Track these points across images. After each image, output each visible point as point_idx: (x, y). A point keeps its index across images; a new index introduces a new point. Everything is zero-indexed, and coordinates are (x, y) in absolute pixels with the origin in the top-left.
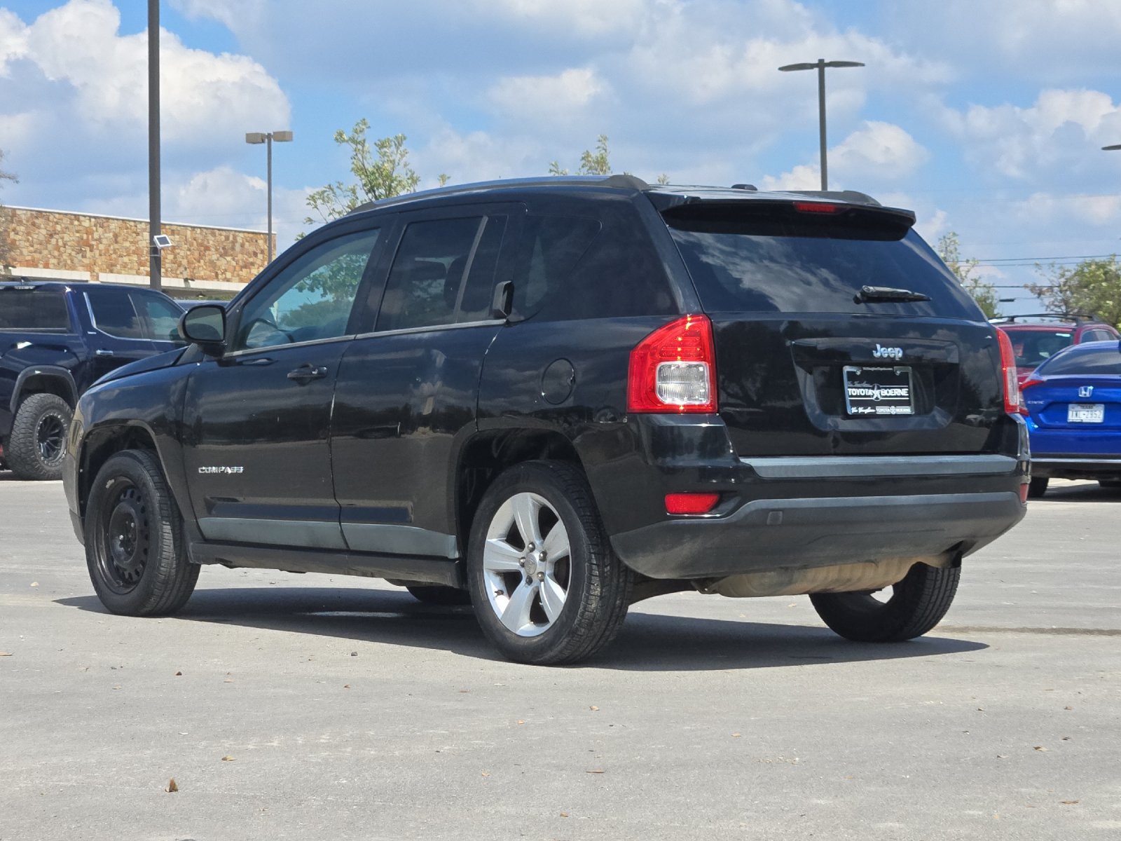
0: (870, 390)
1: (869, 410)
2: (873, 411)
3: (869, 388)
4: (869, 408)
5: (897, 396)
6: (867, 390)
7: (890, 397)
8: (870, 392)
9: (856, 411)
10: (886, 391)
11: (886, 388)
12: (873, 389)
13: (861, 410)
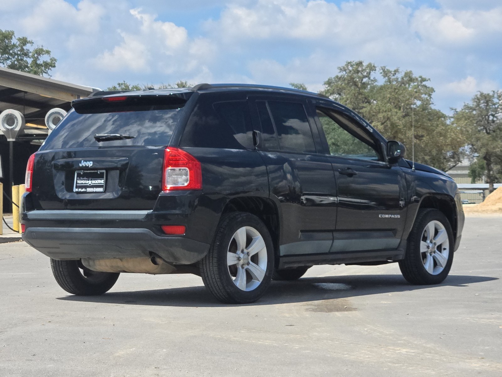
0: (87, 181)
1: (84, 190)
2: (86, 190)
3: (87, 180)
4: (84, 189)
5: (99, 183)
6: (86, 181)
7: (96, 184)
8: (87, 182)
9: (78, 190)
10: (94, 181)
11: (94, 180)
12: (89, 180)
13: (80, 190)
